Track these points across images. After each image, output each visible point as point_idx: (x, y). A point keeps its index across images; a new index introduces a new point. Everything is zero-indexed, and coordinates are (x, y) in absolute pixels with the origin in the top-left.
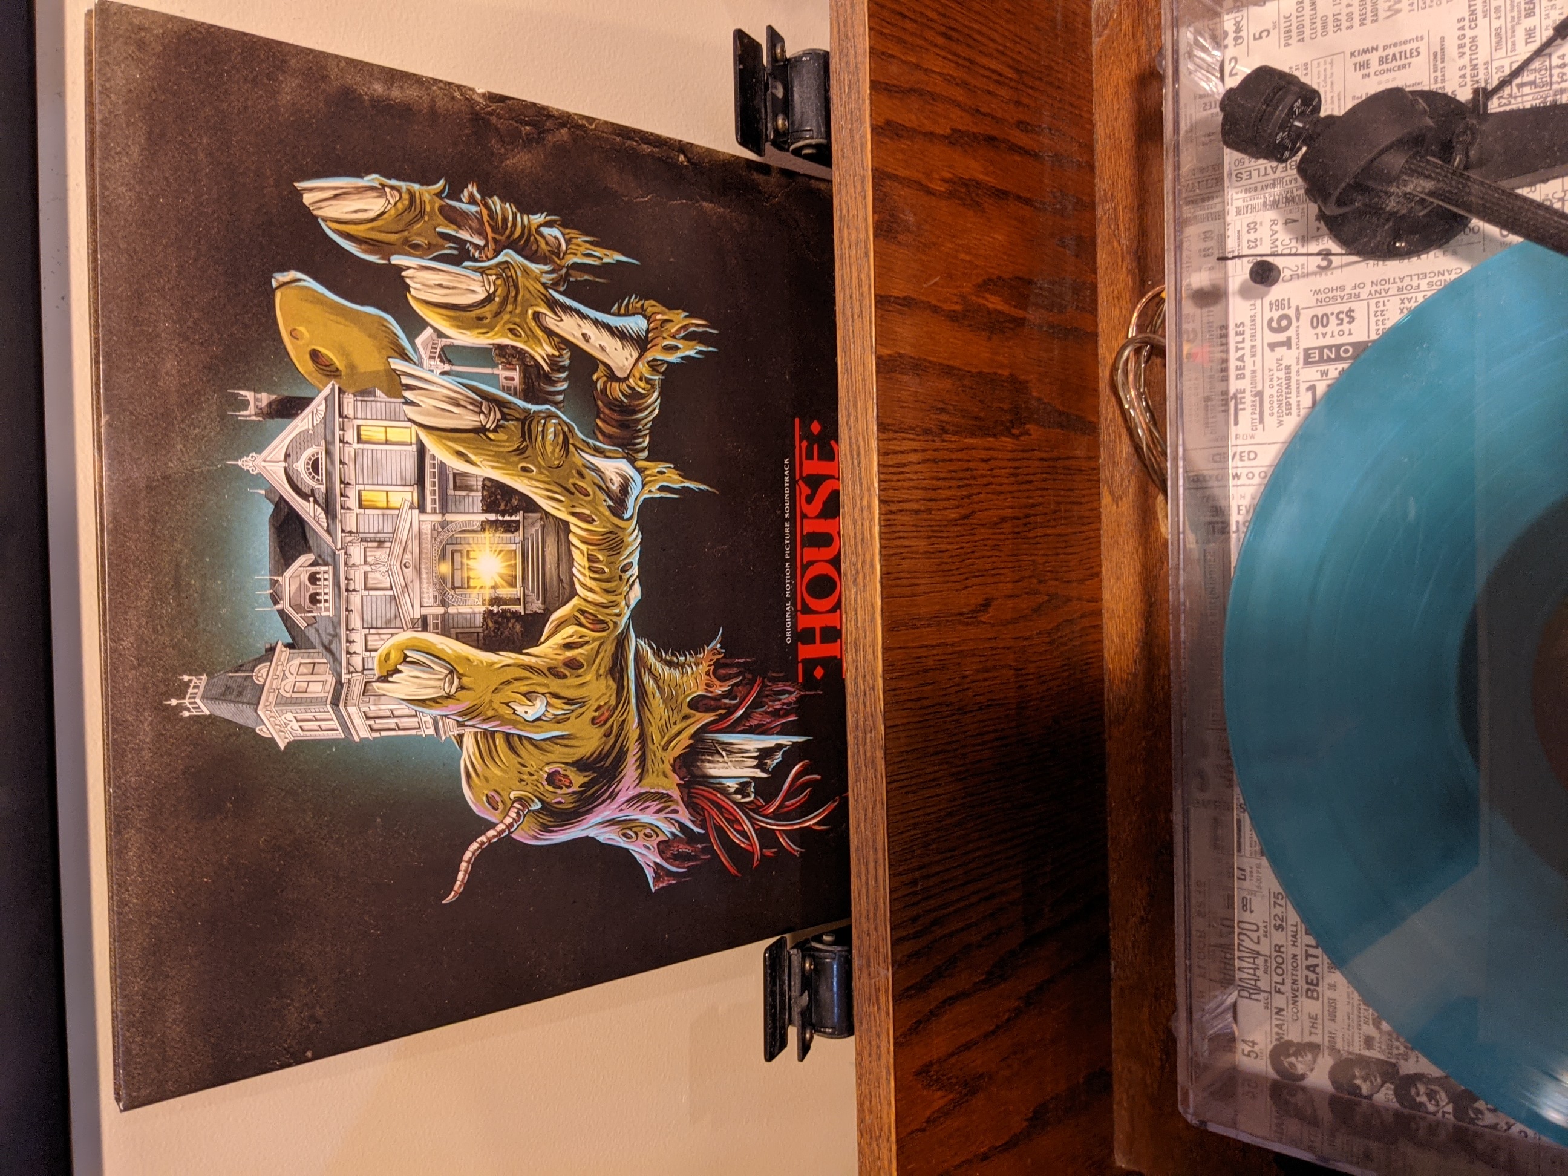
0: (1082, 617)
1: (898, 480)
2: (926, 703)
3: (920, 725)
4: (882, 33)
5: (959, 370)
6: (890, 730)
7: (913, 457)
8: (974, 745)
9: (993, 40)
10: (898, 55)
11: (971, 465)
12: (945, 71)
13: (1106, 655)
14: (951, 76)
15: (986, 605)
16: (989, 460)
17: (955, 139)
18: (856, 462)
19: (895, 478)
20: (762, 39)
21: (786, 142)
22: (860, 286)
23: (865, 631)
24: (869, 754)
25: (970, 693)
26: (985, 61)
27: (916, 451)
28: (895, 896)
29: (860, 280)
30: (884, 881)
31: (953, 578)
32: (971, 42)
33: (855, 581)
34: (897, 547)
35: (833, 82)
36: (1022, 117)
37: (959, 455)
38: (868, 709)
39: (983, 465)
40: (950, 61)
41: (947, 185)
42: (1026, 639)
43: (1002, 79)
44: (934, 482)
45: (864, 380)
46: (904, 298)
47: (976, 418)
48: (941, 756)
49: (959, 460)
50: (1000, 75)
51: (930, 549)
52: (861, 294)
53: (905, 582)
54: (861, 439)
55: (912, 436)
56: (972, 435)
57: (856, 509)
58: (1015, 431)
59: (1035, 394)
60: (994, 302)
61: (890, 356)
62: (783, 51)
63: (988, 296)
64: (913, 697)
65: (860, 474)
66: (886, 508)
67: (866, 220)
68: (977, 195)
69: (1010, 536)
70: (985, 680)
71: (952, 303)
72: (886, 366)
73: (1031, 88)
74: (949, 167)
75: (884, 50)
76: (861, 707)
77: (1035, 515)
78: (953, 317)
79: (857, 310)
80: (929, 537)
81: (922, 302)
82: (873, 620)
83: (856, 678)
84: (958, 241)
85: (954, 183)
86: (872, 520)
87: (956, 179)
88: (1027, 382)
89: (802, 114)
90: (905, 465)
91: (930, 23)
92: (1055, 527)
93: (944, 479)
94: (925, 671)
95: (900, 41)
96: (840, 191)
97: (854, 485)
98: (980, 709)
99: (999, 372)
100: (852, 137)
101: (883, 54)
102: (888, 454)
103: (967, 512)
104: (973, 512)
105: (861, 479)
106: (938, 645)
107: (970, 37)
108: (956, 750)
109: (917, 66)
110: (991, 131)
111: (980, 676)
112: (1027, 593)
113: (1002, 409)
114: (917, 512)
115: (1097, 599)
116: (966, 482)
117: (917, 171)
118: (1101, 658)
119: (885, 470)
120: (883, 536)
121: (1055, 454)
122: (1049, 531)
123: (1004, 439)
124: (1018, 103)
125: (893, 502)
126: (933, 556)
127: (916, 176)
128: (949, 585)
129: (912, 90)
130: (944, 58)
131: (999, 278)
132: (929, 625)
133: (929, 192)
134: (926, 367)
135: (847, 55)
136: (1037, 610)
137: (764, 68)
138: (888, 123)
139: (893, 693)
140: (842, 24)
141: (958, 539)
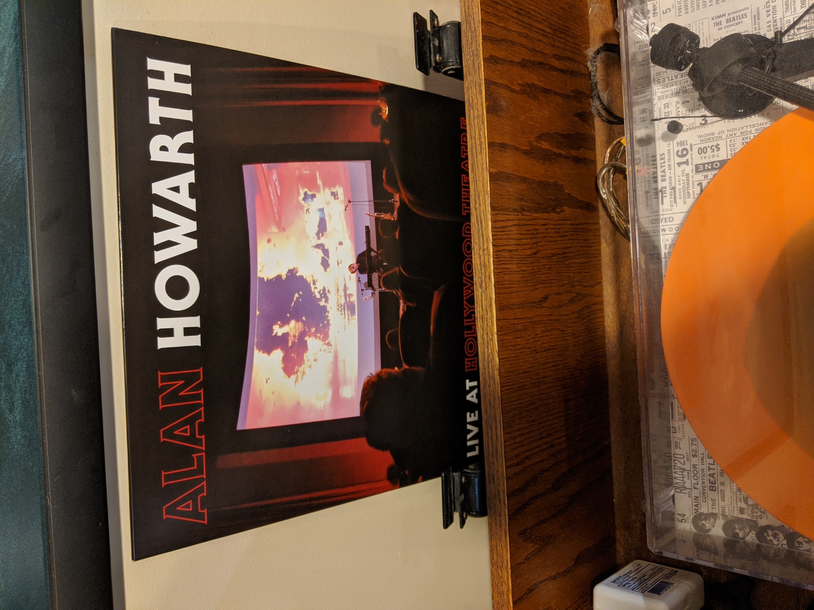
0: (593, 304)
1: (501, 235)
2: (518, 347)
3: (515, 358)
4: (487, 12)
5: (529, 179)
6: (501, 361)
7: (509, 223)
8: (543, 369)
9: (541, 14)
10: (495, 22)
11: (536, 227)
12: (518, 30)
13: (606, 324)
14: (521, 32)
15: (546, 298)
16: (545, 225)
17: (524, 64)
18: (480, 226)
19: (500, 234)
20: (427, 17)
21: (440, 68)
22: (480, 138)
23: (487, 311)
24: (491, 373)
25: (540, 343)
26: (536, 24)
27: (510, 220)
28: (507, 444)
29: (480, 135)
30: (501, 436)
31: (530, 284)
32: (530, 15)
33: (481, 287)
34: (502, 268)
35: (463, 37)
36: (556, 52)
37: (531, 222)
38: (490, 351)
39: (542, 227)
40: (520, 25)
41: (521, 87)
42: (567, 315)
43: (546, 34)
44: (519, 236)
45: (483, 185)
46: (502, 144)
47: (538, 204)
48: (527, 374)
49: (531, 225)
50: (544, 31)
51: (518, 269)
52: (481, 142)
53: (507, 286)
54: (482, 214)
55: (507, 213)
56: (537, 212)
57: (481, 250)
58: (558, 210)
59: (567, 191)
60: (545, 145)
61: (496, 172)
62: (438, 22)
63: (542, 142)
64: (512, 344)
65: (482, 232)
66: (496, 249)
67: (482, 105)
68: (536, 92)
69: (557, 263)
70: (547, 336)
71: (525, 146)
72: (494, 177)
73: (559, 37)
74: (522, 78)
75: (488, 20)
76: (486, 349)
77: (569, 253)
78: (526, 153)
79: (479, 150)
80: (517, 264)
81: (511, 145)
82: (491, 305)
83: (483, 335)
84: (527, 115)
85: (524, 85)
86: (489, 255)
87: (525, 84)
88: (563, 185)
89: (448, 53)
90: (505, 227)
91: (510, 7)
92: (578, 259)
93: (524, 234)
94: (518, 331)
95: (495, 15)
96: (468, 92)
97: (479, 237)
98: (545, 351)
99: (549, 180)
100: (474, 64)
101: (488, 22)
102: (497, 222)
103: (535, 251)
104: (538, 251)
105: (483, 235)
106: (524, 318)
107: (530, 13)
108: (534, 371)
109: (505, 28)
110: (541, 60)
111: (544, 334)
112: (565, 292)
113: (550, 199)
114: (511, 251)
115: (601, 295)
116: (534, 236)
117: (506, 80)
118: (604, 326)
119: (494, 230)
120: (495, 263)
121: (577, 222)
122: (576, 261)
123: (552, 214)
124: (554, 46)
125: (499, 246)
126: (520, 273)
127: (506, 82)
128: (528, 288)
129: (502, 40)
130: (517, 23)
131: (547, 133)
132: (519, 308)
133: (512, 91)
134: (514, 178)
135: (470, 24)
136: (572, 301)
137: (428, 32)
138: (491, 56)
139: (502, 342)
140: (467, 8)
141: (531, 265)
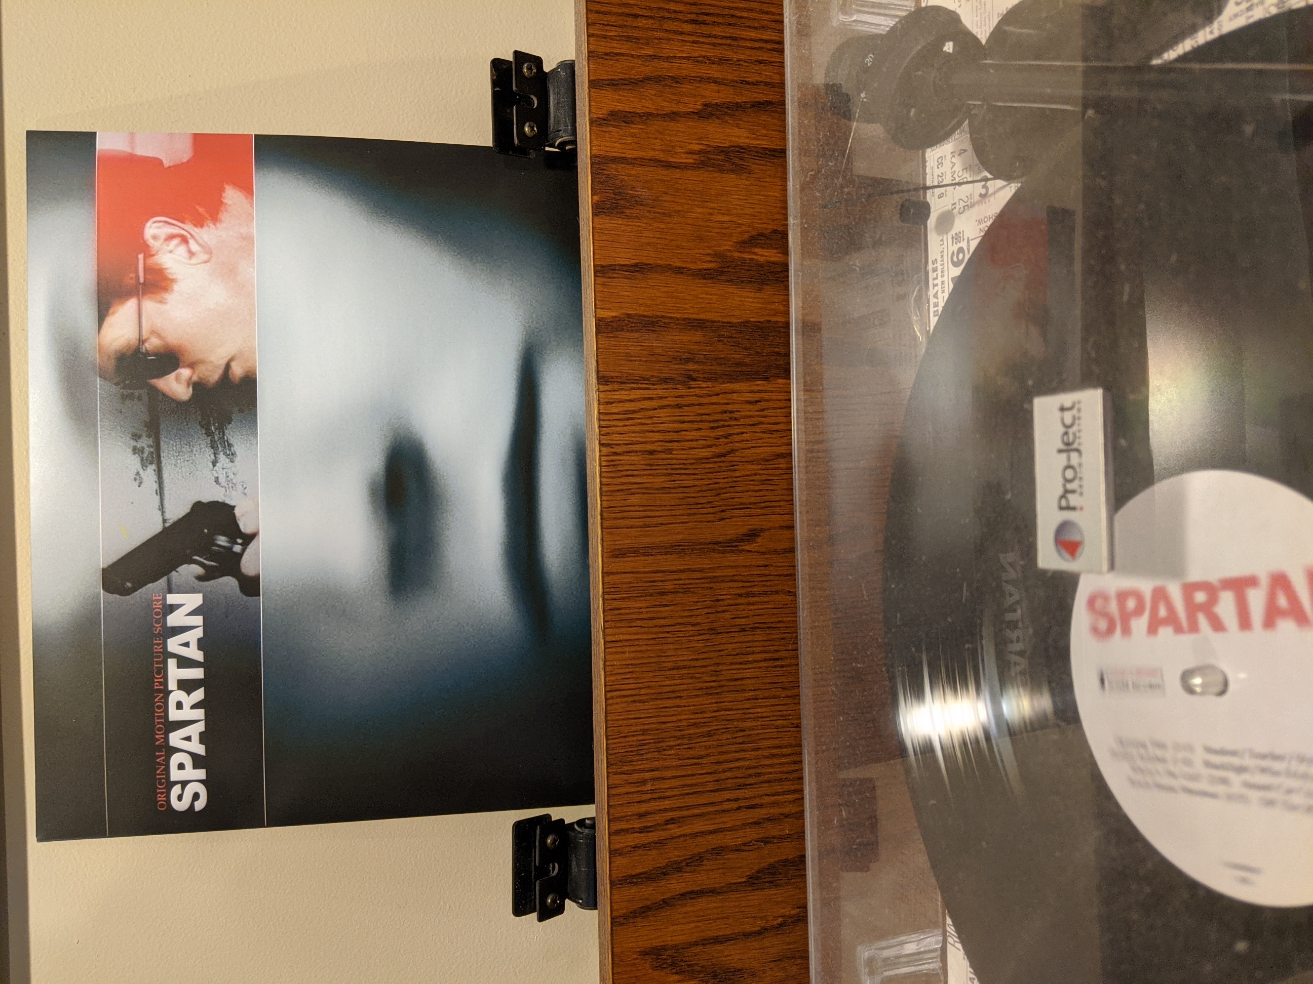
1: (626, 426)
4: (605, 37)
5: (715, 322)
7: (646, 405)
10: (628, 52)
11: (729, 407)
12: (696, 55)
14: (704, 57)
15: (753, 535)
16: (757, 402)
17: (709, 112)
19: (621, 423)
26: (753, 34)
27: (651, 398)
31: (705, 511)
32: (732, 21)
34: (624, 484)
37: (714, 399)
41: (695, 157)
44: (676, 425)
46: (635, 265)
47: (738, 364)
49: (713, 404)
51: (669, 485)
53: (635, 514)
55: (643, 386)
56: (732, 380)
60: (766, 255)
61: (613, 317)
63: (757, 250)
64: (643, 617)
66: (609, 450)
71: (704, 262)
74: (700, 139)
78: (705, 275)
80: (671, 474)
81: (660, 266)
82: (598, 546)
84: (712, 205)
85: (707, 153)
86: (596, 461)
87: (709, 149)
90: (634, 412)
93: (689, 422)
94: (663, 594)
95: (629, 39)
102: (612, 403)
106: (680, 571)
109: (653, 57)
116: (723, 423)
119: (607, 417)
125: (620, 444)
127: (650, 154)
129: (649, 79)
131: (775, 231)
132: (667, 553)
133: (668, 165)
134: (666, 323)
135: (580, 61)
138: (613, 114)
140: (578, 38)
141: (710, 476)
